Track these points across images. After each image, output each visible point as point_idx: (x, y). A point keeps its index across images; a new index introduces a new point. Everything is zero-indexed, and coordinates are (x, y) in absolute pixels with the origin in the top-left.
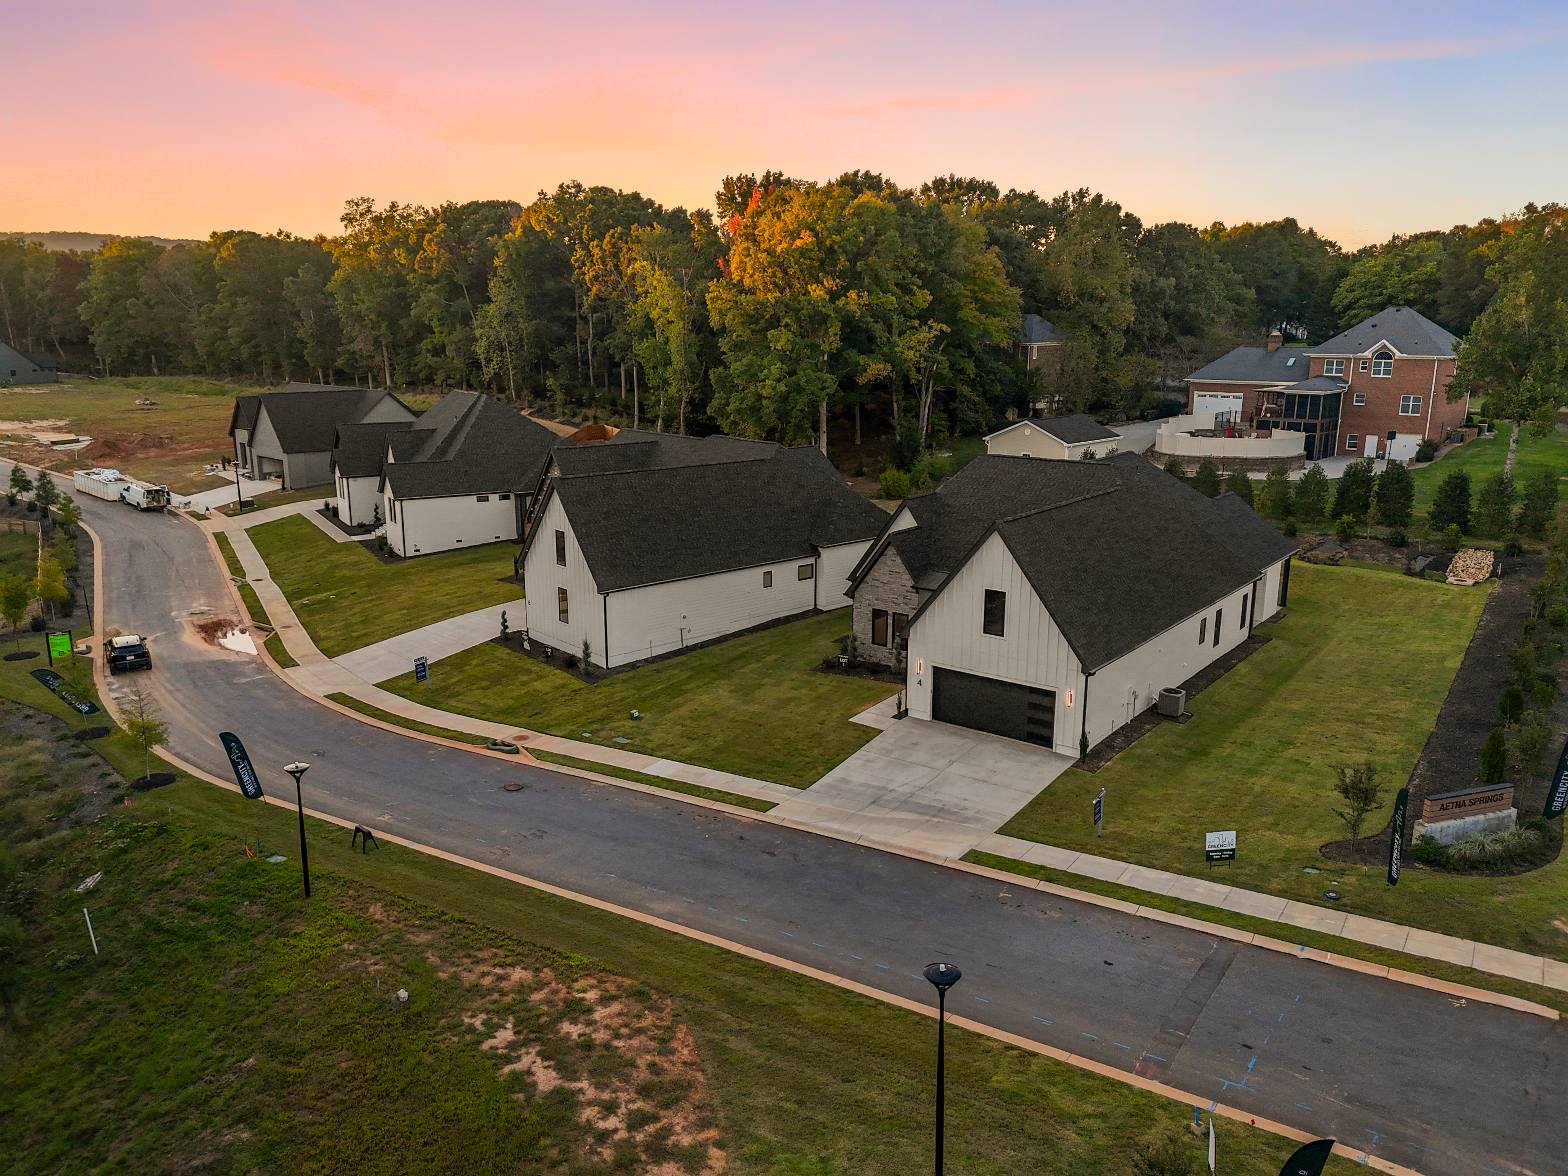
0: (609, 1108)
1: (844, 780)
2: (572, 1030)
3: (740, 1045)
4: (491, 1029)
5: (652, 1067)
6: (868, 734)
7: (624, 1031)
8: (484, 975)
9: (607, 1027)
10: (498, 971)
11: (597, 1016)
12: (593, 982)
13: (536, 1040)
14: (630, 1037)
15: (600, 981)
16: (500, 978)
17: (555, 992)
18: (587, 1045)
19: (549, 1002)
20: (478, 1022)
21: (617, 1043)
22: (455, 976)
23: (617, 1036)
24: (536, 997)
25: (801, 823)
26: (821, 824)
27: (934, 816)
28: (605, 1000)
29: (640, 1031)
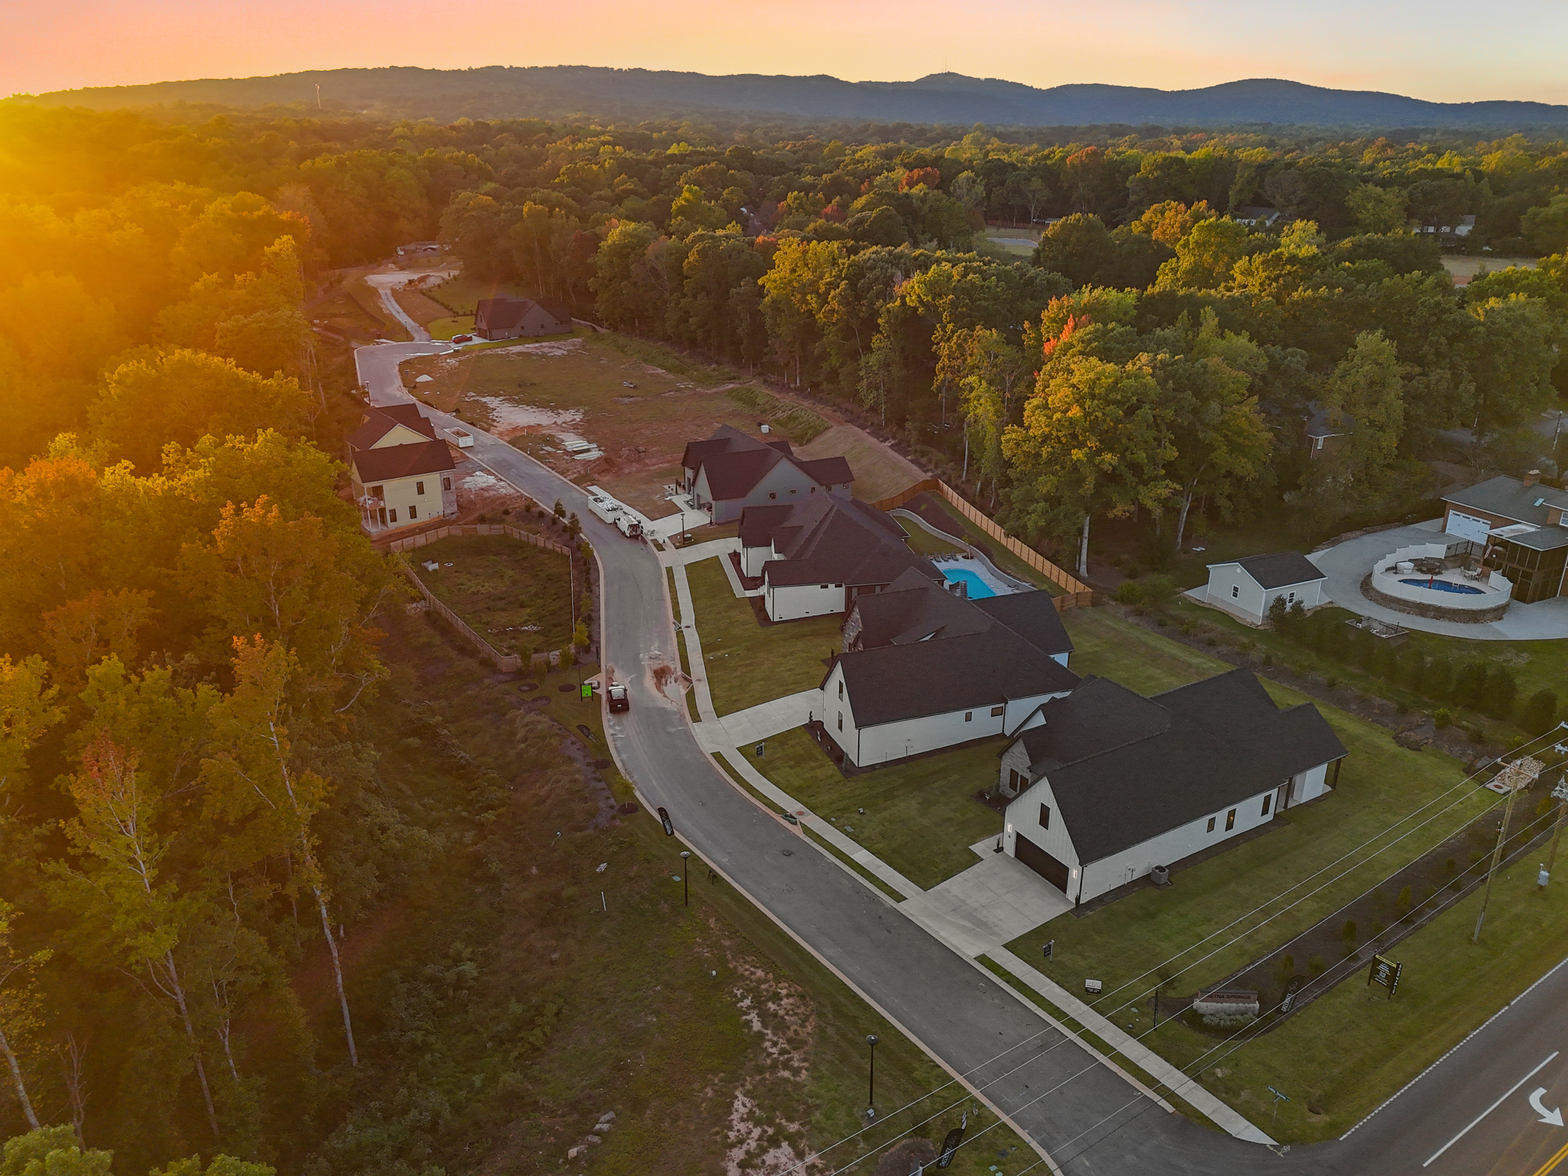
0: (775, 1044)
1: (947, 890)
2: (772, 1006)
3: (830, 1031)
4: (744, 997)
5: (795, 1031)
6: (976, 859)
7: (791, 1012)
8: (746, 970)
9: (785, 1009)
10: (752, 969)
11: (783, 1003)
12: (786, 985)
13: (758, 1007)
14: (792, 1016)
15: (790, 986)
16: (752, 973)
17: (771, 986)
18: (775, 1015)
19: (767, 991)
20: (739, 993)
21: (787, 1017)
22: (735, 967)
23: (787, 1014)
24: (763, 987)
25: (912, 915)
26: (922, 918)
27: (978, 927)
28: (788, 996)
29: (796, 1014)
